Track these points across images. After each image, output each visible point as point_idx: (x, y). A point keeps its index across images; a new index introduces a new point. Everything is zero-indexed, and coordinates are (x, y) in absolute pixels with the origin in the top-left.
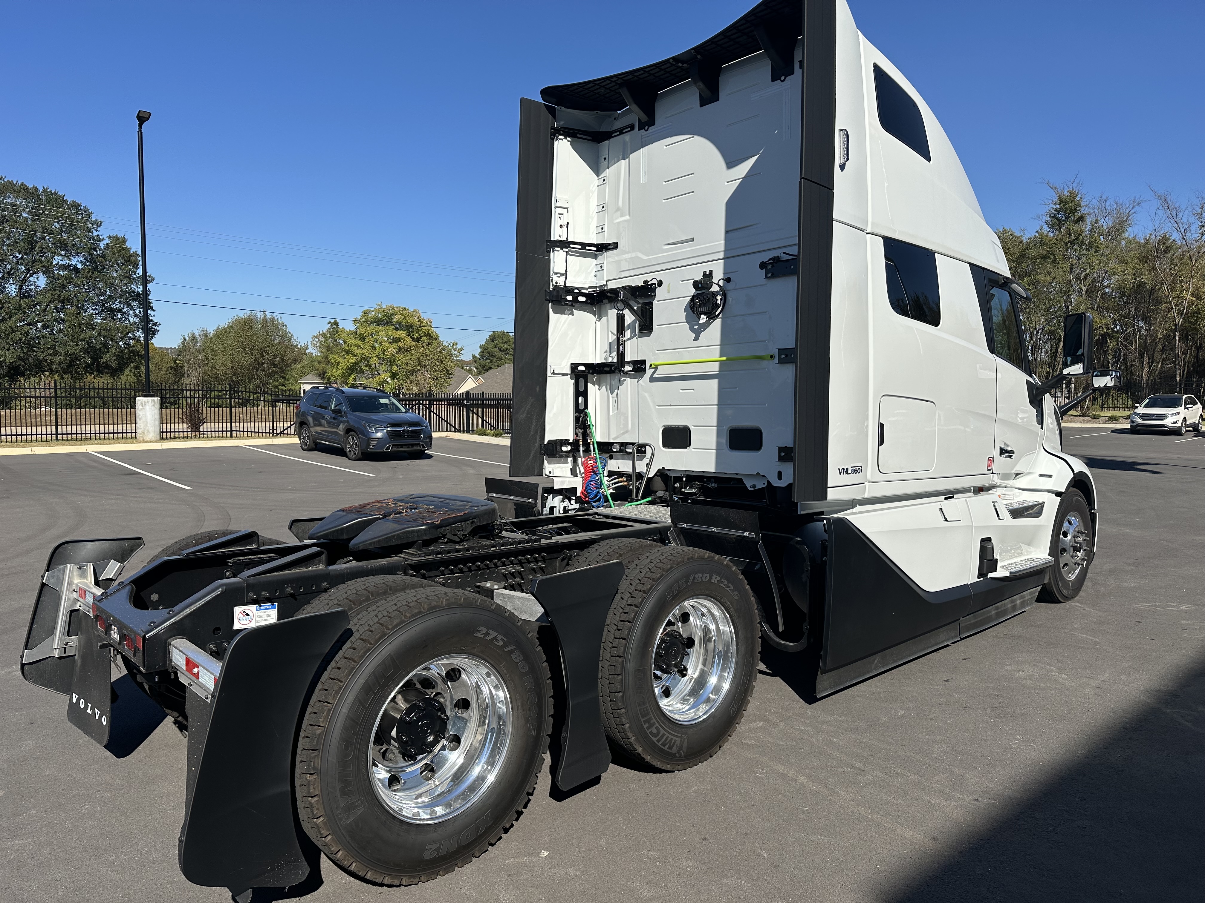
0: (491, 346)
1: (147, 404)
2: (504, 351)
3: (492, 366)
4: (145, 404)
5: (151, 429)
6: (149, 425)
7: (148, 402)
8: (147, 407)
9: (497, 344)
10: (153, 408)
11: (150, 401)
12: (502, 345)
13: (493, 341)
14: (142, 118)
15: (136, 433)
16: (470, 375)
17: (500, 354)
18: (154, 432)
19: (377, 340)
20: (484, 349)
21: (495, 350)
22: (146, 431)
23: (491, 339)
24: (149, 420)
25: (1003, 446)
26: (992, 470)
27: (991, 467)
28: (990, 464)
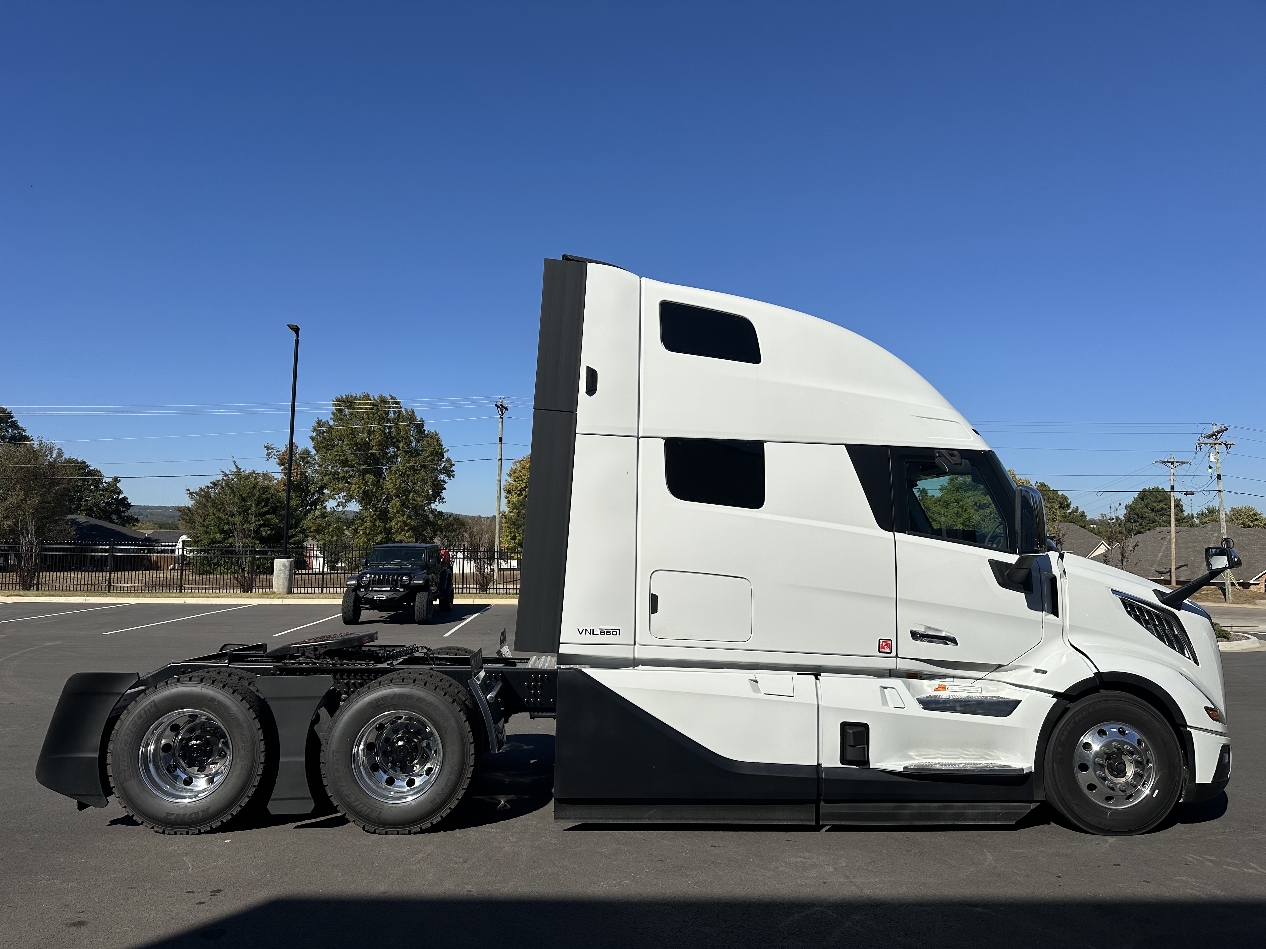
0: (1140, 506)
2: (1158, 511)
3: (1142, 530)
9: (1149, 504)
12: (1155, 504)
13: (1143, 500)
16: (1103, 542)
17: (1152, 515)
19: (963, 506)
20: (1130, 508)
21: (1146, 510)
23: (1140, 498)
25: (924, 630)
26: (894, 654)
27: (889, 650)
28: (886, 647)
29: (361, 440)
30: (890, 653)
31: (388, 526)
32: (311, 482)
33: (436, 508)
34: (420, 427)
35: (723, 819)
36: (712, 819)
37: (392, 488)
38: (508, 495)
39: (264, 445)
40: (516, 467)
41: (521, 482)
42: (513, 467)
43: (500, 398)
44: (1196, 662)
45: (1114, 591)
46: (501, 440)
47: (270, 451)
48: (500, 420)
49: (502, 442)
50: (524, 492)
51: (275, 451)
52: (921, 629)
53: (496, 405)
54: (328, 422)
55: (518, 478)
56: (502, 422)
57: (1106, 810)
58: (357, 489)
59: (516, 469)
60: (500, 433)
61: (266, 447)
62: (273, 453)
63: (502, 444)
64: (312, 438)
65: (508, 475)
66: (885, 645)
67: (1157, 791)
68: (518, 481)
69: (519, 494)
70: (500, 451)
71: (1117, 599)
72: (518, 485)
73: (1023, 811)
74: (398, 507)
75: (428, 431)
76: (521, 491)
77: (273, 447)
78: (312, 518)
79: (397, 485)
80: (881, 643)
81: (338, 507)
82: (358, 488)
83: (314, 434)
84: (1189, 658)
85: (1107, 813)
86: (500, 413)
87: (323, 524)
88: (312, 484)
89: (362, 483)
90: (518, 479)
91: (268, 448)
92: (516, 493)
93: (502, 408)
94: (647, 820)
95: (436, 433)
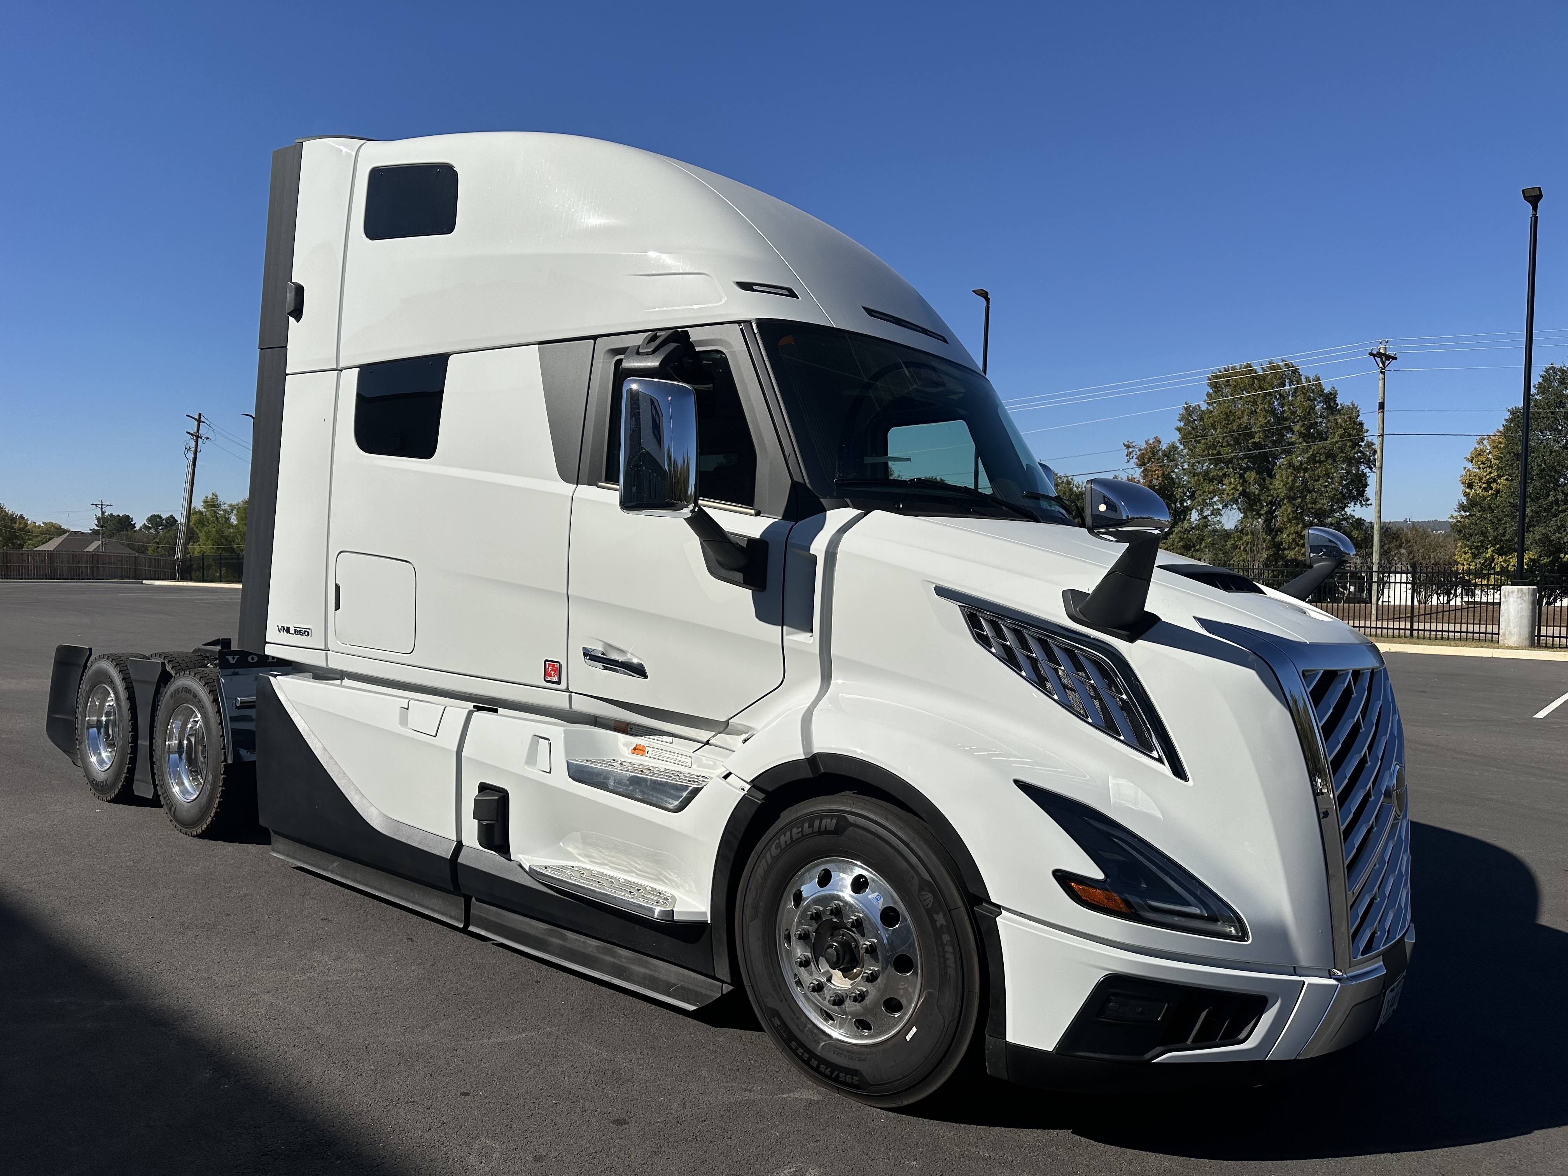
1: (1511, 595)
4: (1508, 595)
5: (1515, 630)
6: (1511, 625)
7: (1512, 592)
8: (1511, 600)
10: (1519, 600)
11: (1516, 590)
14: (1534, 198)
15: (1498, 634)
18: (1520, 634)
22: (1507, 633)
24: (1512, 618)
25: (601, 649)
26: (563, 686)
27: (556, 679)
28: (553, 672)
29: (1238, 426)
30: (559, 683)
31: (1278, 539)
32: (1176, 486)
33: (1353, 513)
34: (1330, 399)
35: (387, 893)
36: (378, 890)
37: (1282, 488)
38: (1467, 490)
39: (1124, 444)
40: (1482, 447)
41: (1489, 470)
42: (1477, 446)
43: (1381, 343)
44: (1179, 771)
45: (942, 592)
46: (1382, 406)
47: (1130, 450)
48: (1381, 376)
49: (1383, 409)
50: (1494, 486)
51: (1137, 450)
52: (598, 648)
53: (1371, 354)
54: (1199, 407)
55: (1484, 464)
56: (1384, 379)
57: (821, 1036)
58: (1232, 491)
59: (1481, 450)
60: (1381, 395)
61: (1125, 446)
62: (1134, 453)
63: (1383, 412)
64: (1179, 429)
65: (1467, 459)
66: (552, 670)
67: (914, 1029)
68: (1483, 469)
69: (1484, 488)
70: (1380, 422)
71: (954, 609)
72: (1485, 474)
73: (708, 993)
74: (1289, 514)
75: (1341, 405)
76: (1488, 483)
77: (1134, 444)
78: (1180, 531)
79: (1288, 483)
80: (547, 666)
81: (1213, 516)
82: (1232, 489)
83: (1182, 424)
84: (1160, 760)
85: (820, 1043)
86: (1381, 365)
87: (1193, 538)
88: (1177, 488)
89: (1239, 483)
90: (1486, 464)
91: (1128, 447)
92: (1480, 487)
93: (1385, 358)
94: (330, 874)
95: (1353, 405)
